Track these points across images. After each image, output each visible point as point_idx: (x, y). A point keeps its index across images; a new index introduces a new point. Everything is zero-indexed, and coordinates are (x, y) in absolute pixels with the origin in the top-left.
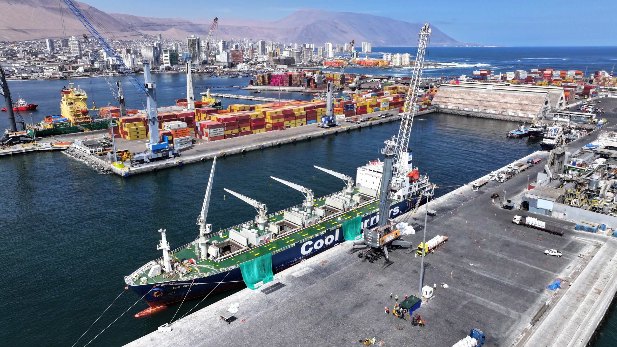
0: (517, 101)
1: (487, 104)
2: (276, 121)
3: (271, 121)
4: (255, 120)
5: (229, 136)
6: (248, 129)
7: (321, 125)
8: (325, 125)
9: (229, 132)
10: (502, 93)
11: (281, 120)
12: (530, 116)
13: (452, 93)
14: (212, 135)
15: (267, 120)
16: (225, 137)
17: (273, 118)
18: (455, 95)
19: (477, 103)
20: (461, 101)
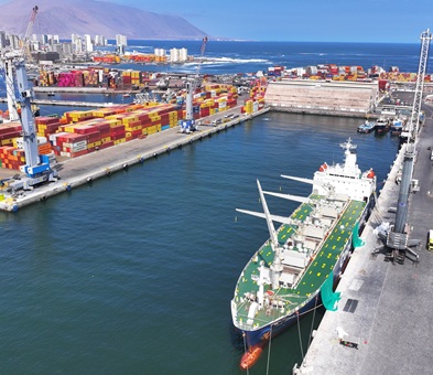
0: (347, 97)
1: (319, 100)
2: (134, 129)
3: (130, 129)
4: (116, 129)
5: (93, 150)
6: (108, 140)
7: (182, 130)
8: (188, 131)
9: (92, 145)
10: (331, 89)
11: (140, 127)
12: (362, 111)
13: (283, 90)
14: (76, 150)
15: (127, 129)
16: (89, 151)
17: (131, 125)
18: (286, 93)
19: (310, 100)
20: (293, 99)
